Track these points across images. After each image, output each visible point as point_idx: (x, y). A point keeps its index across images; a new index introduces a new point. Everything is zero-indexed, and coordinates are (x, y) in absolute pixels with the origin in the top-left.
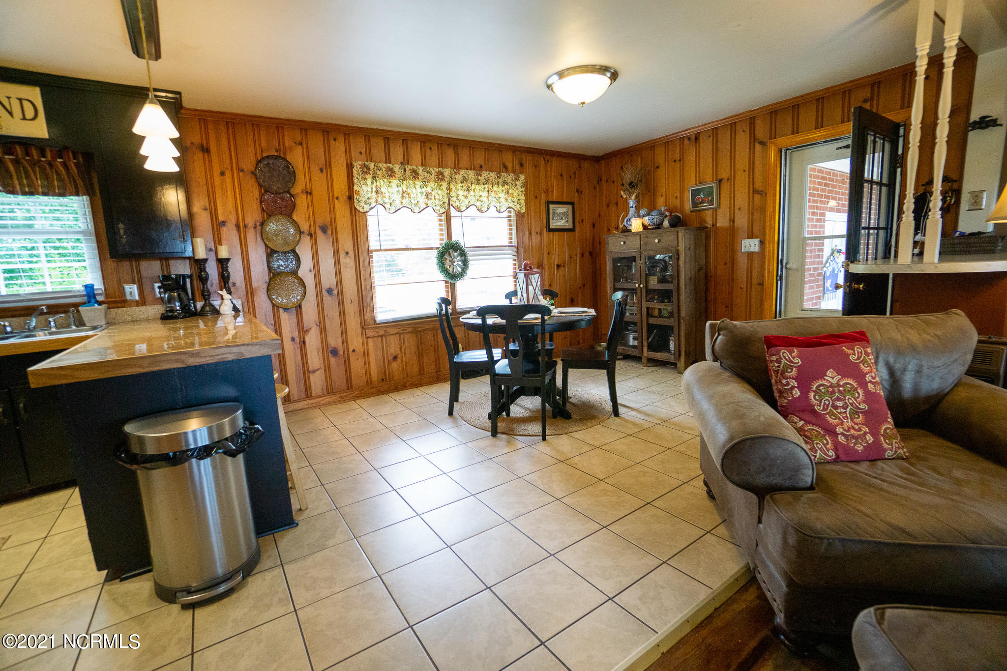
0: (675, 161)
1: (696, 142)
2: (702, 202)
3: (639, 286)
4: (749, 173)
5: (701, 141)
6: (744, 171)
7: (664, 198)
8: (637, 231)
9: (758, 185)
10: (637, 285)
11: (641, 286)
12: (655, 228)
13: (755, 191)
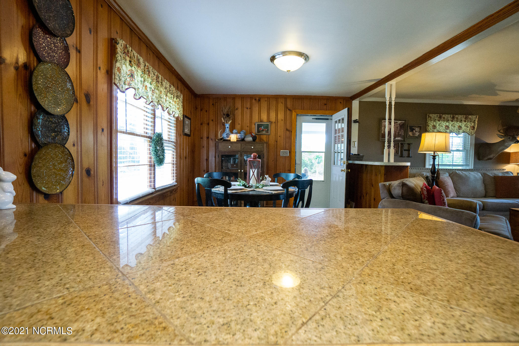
0: (247, 108)
1: (259, 102)
2: (263, 131)
3: (241, 171)
4: (284, 121)
5: (262, 102)
6: (282, 120)
7: (240, 125)
8: (234, 141)
9: (288, 128)
10: (239, 171)
11: (242, 171)
12: (240, 141)
13: (287, 130)
